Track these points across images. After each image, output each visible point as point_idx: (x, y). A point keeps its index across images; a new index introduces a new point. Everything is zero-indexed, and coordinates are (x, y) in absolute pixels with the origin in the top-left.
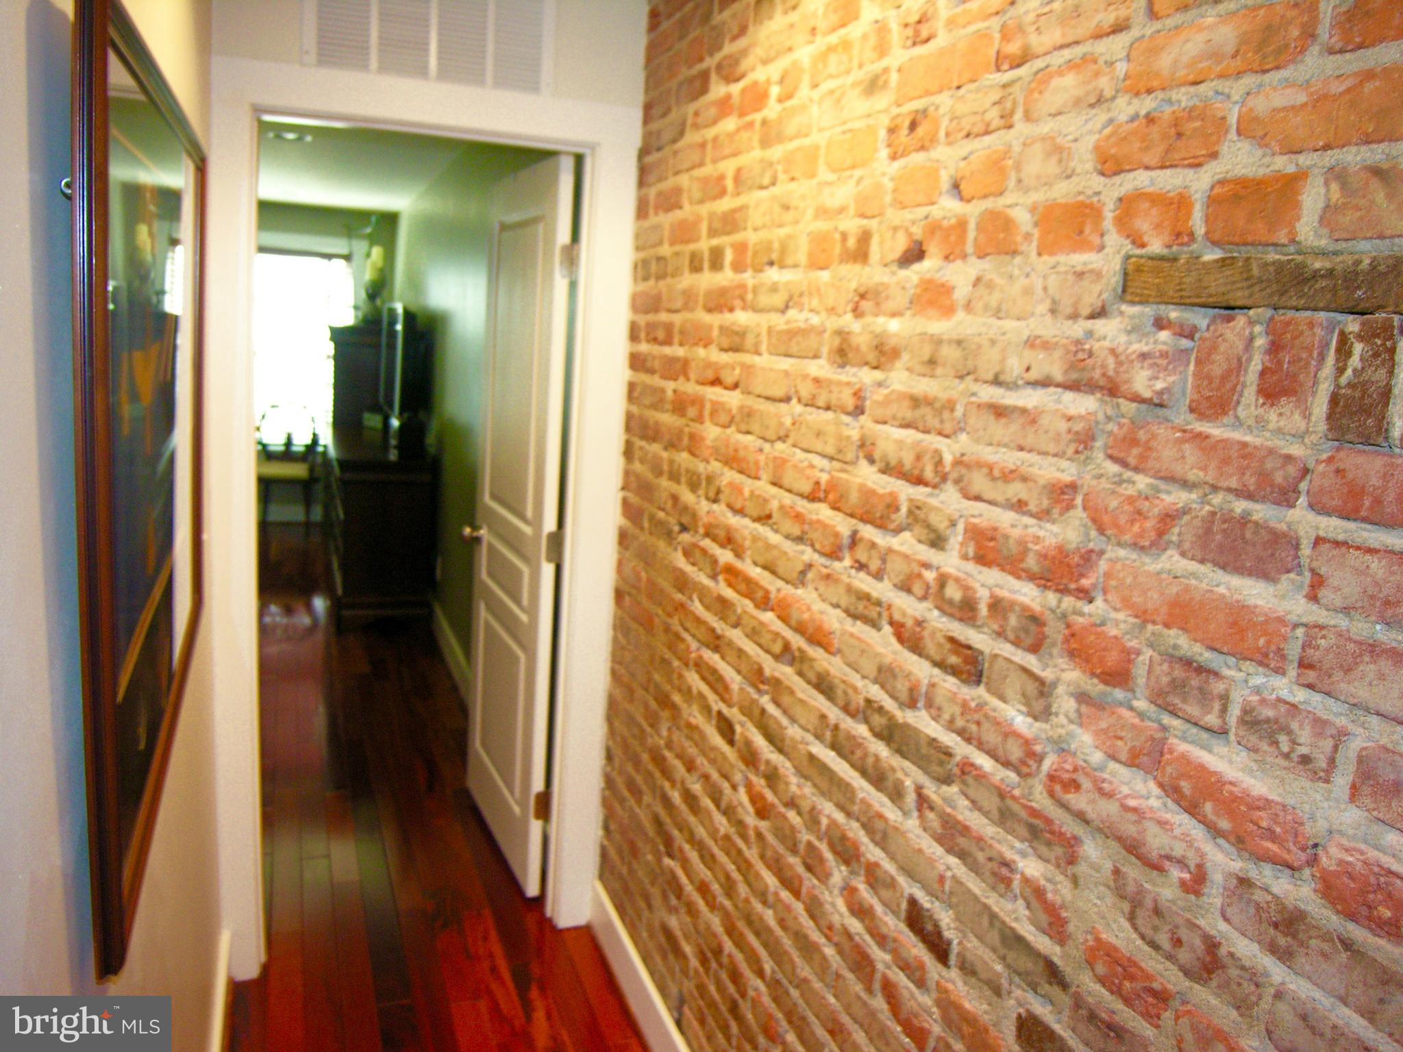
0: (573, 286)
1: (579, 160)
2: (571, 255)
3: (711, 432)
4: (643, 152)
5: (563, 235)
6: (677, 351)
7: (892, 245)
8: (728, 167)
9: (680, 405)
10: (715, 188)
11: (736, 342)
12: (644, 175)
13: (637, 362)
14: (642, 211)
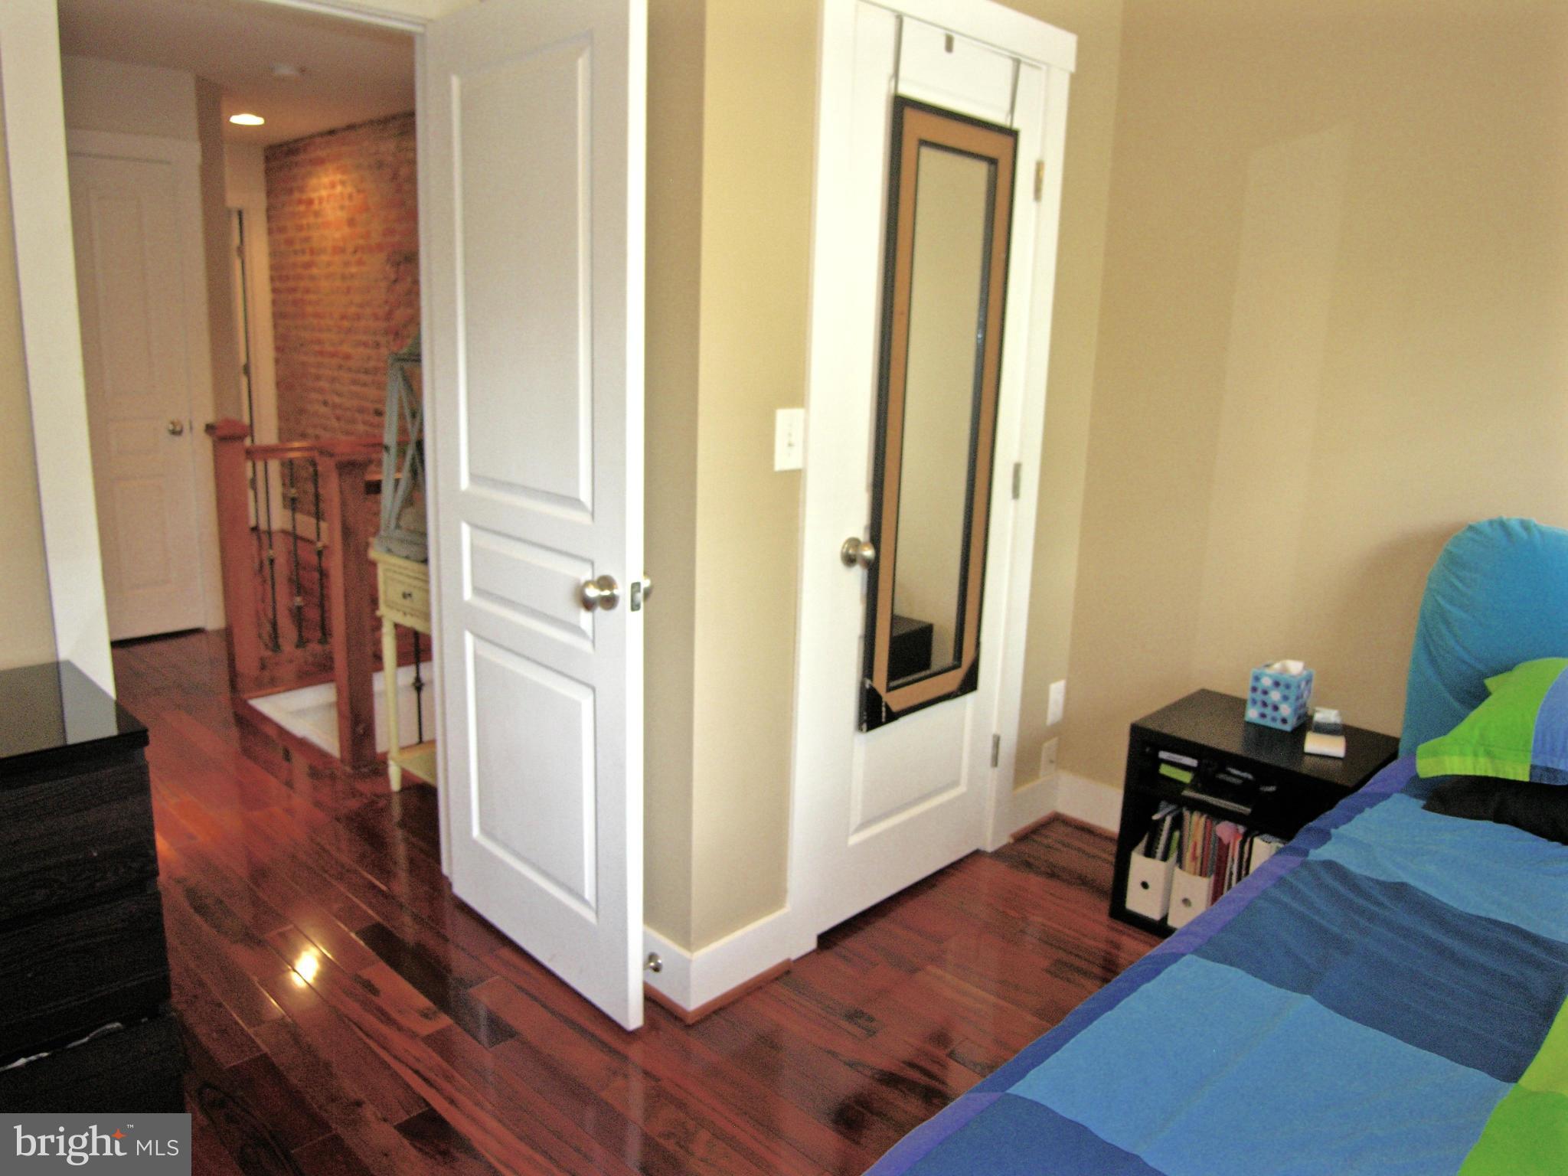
0: (243, 263)
1: (240, 214)
2: (241, 251)
3: (309, 309)
4: (268, 210)
5: (236, 240)
6: (291, 284)
7: (350, 249)
8: (304, 222)
9: (295, 303)
10: (300, 228)
11: (312, 278)
12: (269, 218)
13: (274, 291)
14: (270, 232)
